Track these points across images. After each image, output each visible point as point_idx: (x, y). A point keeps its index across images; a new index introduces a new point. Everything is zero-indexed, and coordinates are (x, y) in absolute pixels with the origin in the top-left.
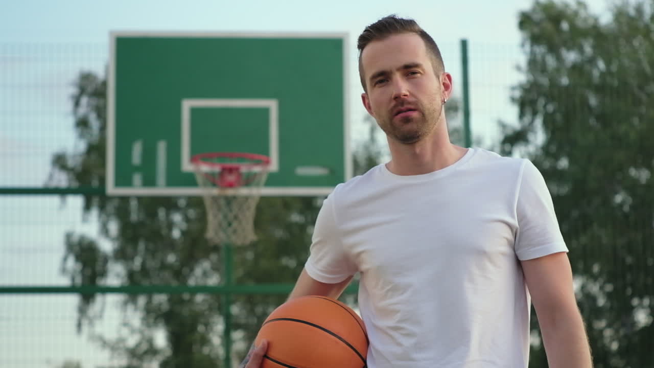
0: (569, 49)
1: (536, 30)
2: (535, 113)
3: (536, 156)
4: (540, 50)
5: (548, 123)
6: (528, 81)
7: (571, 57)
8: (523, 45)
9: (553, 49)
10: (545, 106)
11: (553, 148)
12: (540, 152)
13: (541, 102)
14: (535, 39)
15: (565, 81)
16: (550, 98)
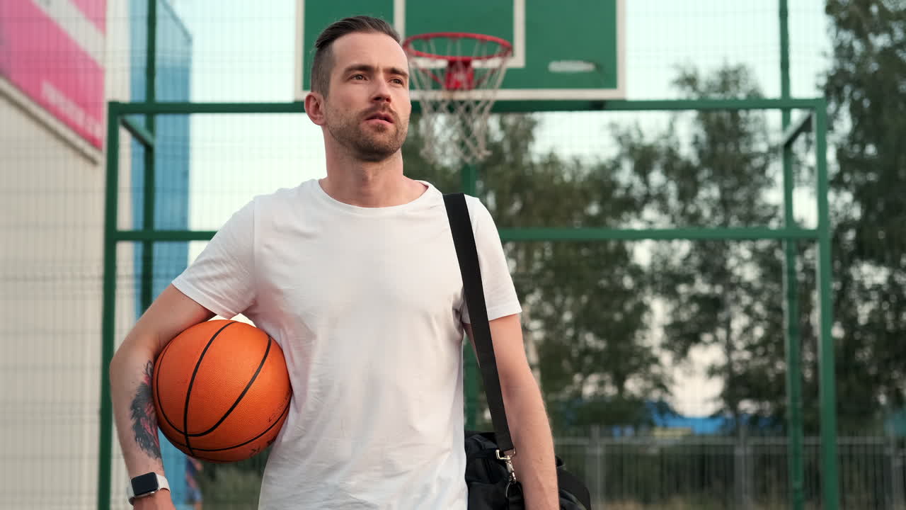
0: (877, 34)
1: (843, 15)
2: (840, 101)
3: (842, 145)
4: (847, 36)
5: (856, 110)
6: (835, 68)
7: (881, 41)
8: (828, 30)
9: (861, 35)
10: (851, 94)
11: (859, 136)
12: (846, 142)
13: (847, 90)
14: (842, 24)
15: (874, 66)
16: (857, 84)
